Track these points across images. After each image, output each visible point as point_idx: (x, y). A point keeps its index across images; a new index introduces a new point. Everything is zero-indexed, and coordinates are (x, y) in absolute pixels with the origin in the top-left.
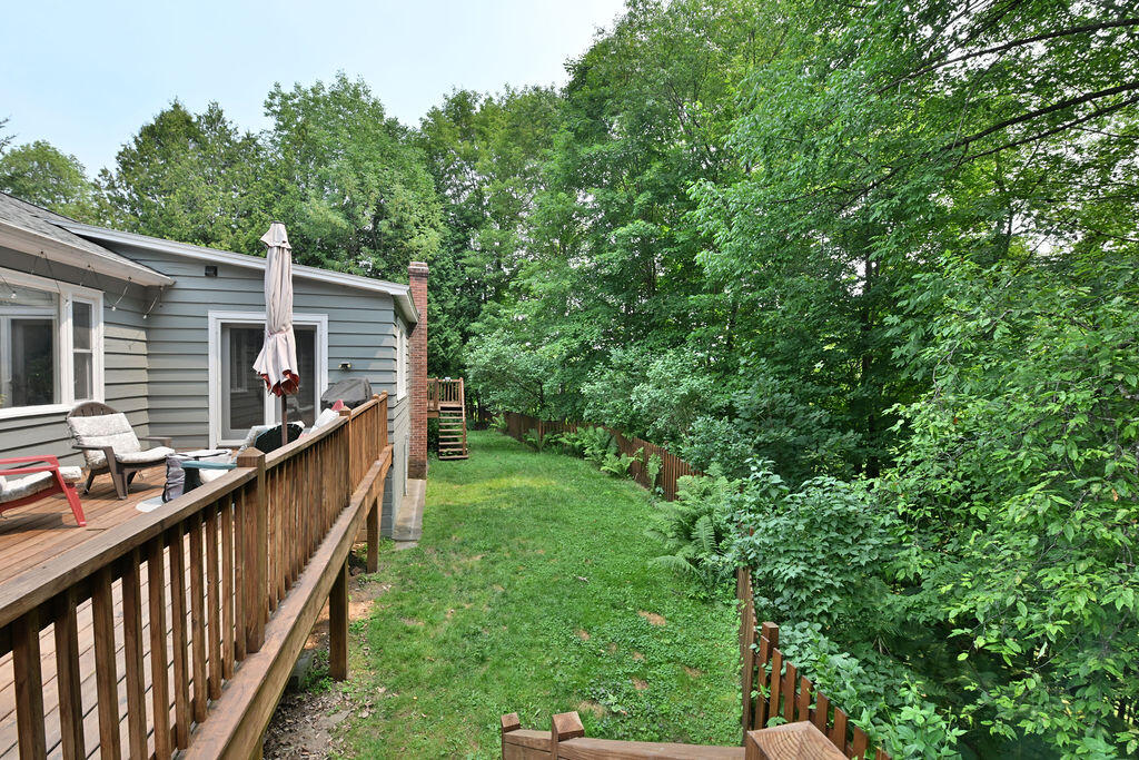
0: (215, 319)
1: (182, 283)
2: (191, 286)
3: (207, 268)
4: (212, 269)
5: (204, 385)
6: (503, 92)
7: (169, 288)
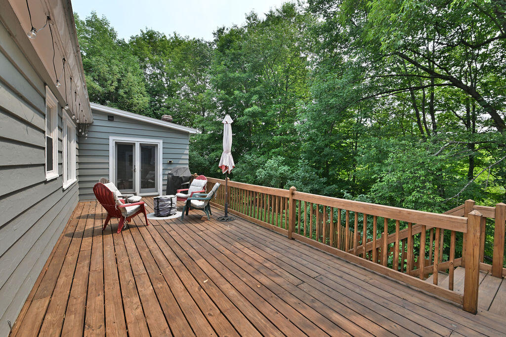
0: (113, 140)
1: (96, 123)
2: (100, 125)
3: (109, 116)
4: (111, 117)
5: (107, 170)
6: (173, 35)
7: (91, 125)
